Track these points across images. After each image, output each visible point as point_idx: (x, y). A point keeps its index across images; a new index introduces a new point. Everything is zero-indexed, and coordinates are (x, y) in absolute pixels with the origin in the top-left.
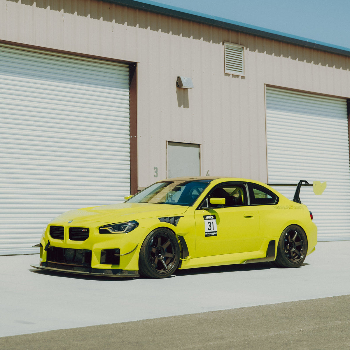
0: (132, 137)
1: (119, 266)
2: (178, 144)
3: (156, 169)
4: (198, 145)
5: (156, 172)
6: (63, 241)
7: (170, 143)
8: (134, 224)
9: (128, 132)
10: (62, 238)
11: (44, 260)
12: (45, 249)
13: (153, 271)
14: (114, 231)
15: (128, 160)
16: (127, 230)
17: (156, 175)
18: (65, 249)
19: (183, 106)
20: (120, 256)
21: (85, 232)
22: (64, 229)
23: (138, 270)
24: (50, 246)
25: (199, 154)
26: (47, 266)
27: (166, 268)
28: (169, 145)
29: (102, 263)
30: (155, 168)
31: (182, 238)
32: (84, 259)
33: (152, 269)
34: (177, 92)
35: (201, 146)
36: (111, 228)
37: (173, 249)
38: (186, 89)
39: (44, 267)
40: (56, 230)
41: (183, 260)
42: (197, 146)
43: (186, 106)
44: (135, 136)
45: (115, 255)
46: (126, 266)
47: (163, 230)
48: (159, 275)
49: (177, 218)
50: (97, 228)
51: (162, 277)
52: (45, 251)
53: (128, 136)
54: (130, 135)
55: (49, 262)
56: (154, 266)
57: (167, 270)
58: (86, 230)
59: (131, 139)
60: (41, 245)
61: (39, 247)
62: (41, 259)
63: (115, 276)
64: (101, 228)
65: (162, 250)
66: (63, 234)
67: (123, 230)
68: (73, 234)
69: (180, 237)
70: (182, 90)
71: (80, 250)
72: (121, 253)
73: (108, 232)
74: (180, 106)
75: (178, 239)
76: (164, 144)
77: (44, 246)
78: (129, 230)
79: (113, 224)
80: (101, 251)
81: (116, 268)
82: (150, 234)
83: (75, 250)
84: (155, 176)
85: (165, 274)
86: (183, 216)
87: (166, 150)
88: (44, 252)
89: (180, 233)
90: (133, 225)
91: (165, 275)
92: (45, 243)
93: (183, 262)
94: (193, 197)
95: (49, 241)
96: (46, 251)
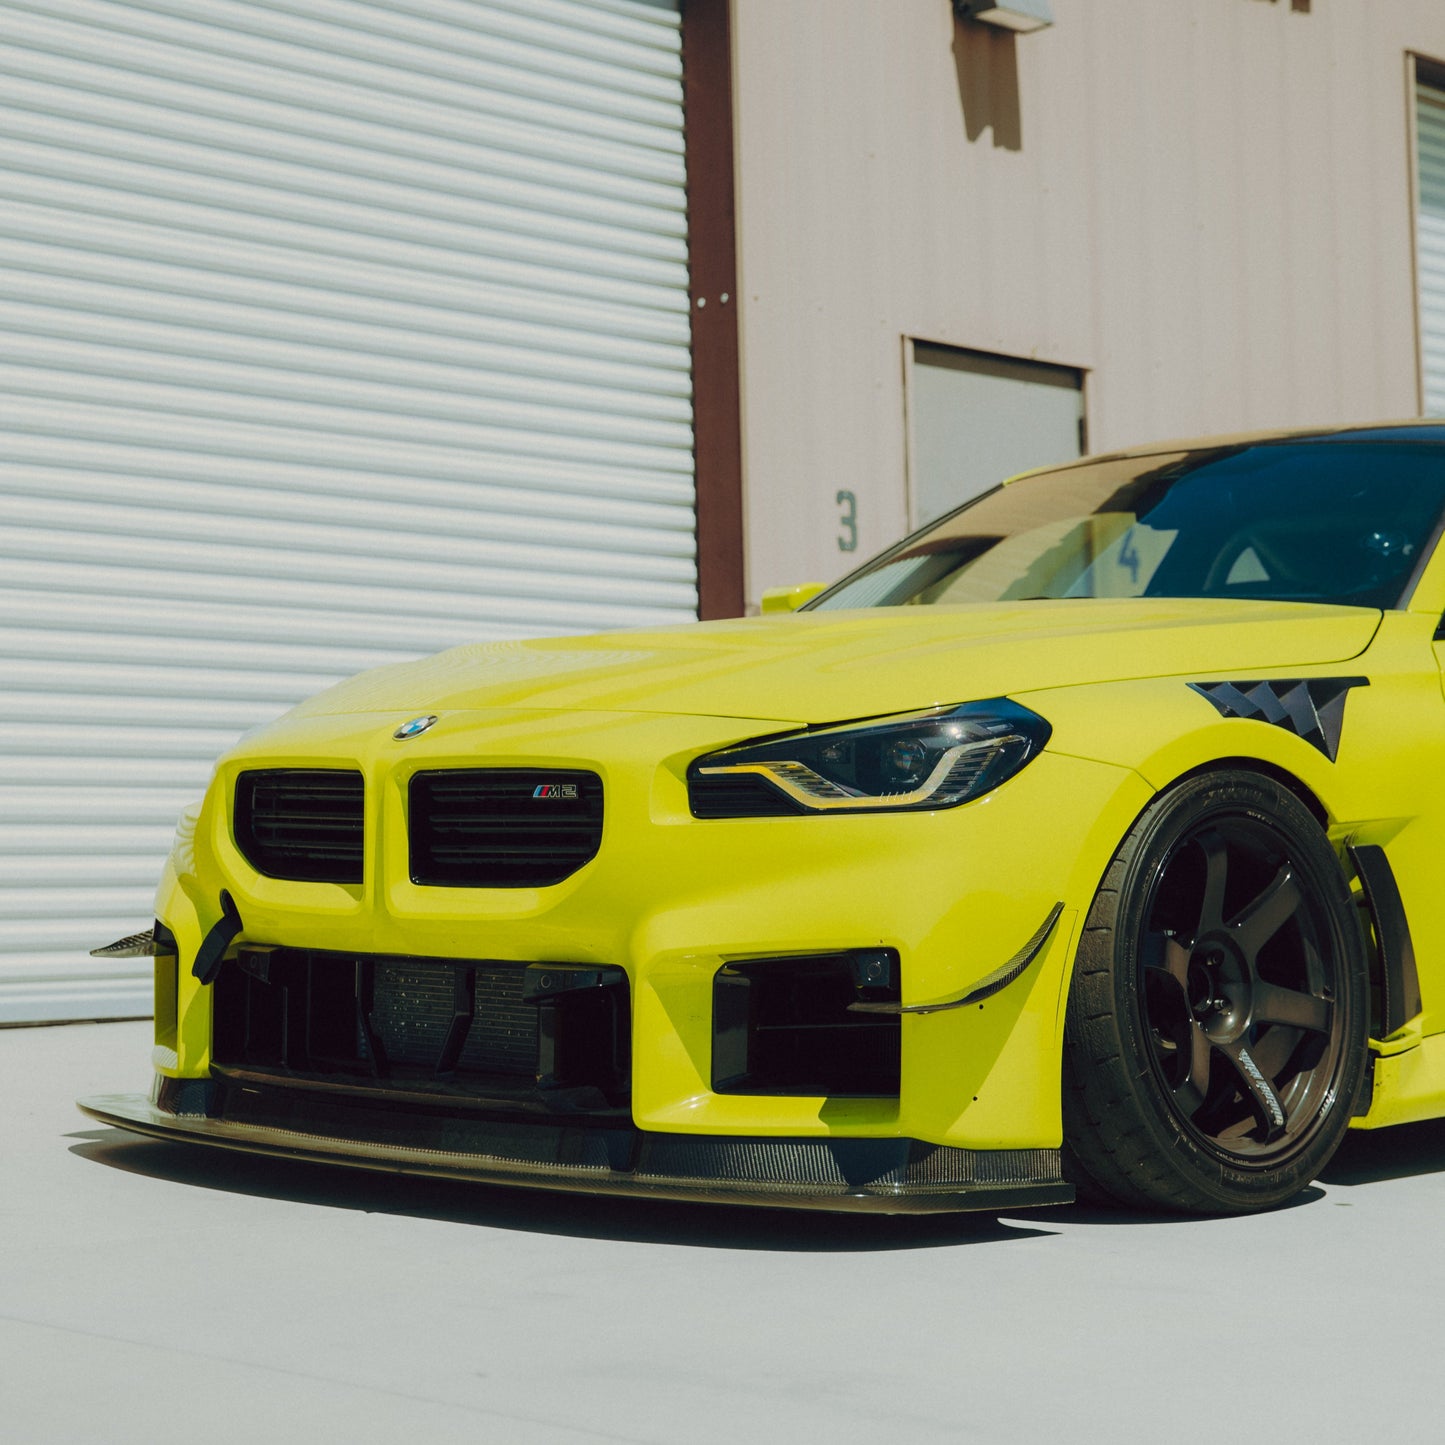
0: (701, 302)
1: (896, 1108)
2: (965, 360)
3: (846, 504)
4: (1075, 377)
5: (849, 521)
6: (359, 897)
7: (927, 353)
8: (1002, 727)
9: (682, 275)
10: (348, 871)
11: (193, 1057)
12: (197, 971)
13: (1188, 1151)
14: (828, 793)
15: (679, 447)
16: (952, 784)
17: (847, 537)
18: (373, 965)
19: (988, 133)
20: (905, 1017)
21: (566, 806)
22: (361, 793)
23: (1058, 1145)
24: (237, 939)
25: (1082, 425)
26: (215, 1112)
27: (1279, 1120)
28: (918, 360)
29: (723, 1084)
30: (841, 497)
31: (1372, 862)
32: (547, 1047)
33: (1173, 1134)
34: (955, 47)
35: (1090, 379)
36: (796, 765)
37: (1312, 956)
38: (1003, 36)
39: (194, 1121)
40: (289, 805)
41: (1385, 1047)
42: (1070, 378)
43: (1009, 137)
44: (725, 298)
45: (856, 1007)
46: (954, 1114)
47: (1238, 785)
48: (1227, 1183)
49: (1329, 691)
50: (668, 763)
51: (1249, 1200)
52: (197, 981)
53: (682, 301)
54: (692, 294)
55: (235, 1073)
56: (1189, 1105)
57: (1285, 1141)
58: (570, 792)
59: (695, 317)
60: (162, 942)
61: (148, 952)
62: (165, 1050)
63: (860, 1204)
64: (704, 771)
65: (1230, 966)
66: (358, 837)
67: (916, 787)
68: (441, 830)
69: (1362, 850)
70: (983, 40)
71: (520, 966)
72: (913, 991)
73: (781, 805)
74: (973, 134)
75: (1344, 863)
76: (891, 355)
77: (190, 943)
78: (965, 783)
79: (812, 727)
80: (719, 973)
81: (864, 1125)
82: (1148, 816)
83: (469, 973)
84: (843, 546)
85: (1276, 1176)
86: (1363, 681)
87: (905, 395)
88: (193, 994)
89: (1358, 818)
90: (995, 741)
91: (1275, 1187)
92: (202, 916)
93: (1383, 1067)
94: (1381, 542)
95: (227, 900)
96: (208, 988)
